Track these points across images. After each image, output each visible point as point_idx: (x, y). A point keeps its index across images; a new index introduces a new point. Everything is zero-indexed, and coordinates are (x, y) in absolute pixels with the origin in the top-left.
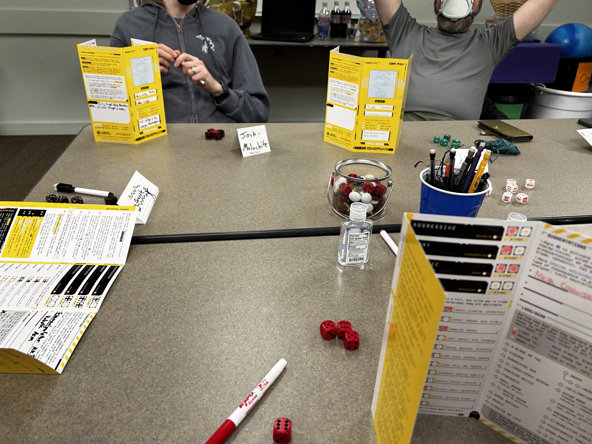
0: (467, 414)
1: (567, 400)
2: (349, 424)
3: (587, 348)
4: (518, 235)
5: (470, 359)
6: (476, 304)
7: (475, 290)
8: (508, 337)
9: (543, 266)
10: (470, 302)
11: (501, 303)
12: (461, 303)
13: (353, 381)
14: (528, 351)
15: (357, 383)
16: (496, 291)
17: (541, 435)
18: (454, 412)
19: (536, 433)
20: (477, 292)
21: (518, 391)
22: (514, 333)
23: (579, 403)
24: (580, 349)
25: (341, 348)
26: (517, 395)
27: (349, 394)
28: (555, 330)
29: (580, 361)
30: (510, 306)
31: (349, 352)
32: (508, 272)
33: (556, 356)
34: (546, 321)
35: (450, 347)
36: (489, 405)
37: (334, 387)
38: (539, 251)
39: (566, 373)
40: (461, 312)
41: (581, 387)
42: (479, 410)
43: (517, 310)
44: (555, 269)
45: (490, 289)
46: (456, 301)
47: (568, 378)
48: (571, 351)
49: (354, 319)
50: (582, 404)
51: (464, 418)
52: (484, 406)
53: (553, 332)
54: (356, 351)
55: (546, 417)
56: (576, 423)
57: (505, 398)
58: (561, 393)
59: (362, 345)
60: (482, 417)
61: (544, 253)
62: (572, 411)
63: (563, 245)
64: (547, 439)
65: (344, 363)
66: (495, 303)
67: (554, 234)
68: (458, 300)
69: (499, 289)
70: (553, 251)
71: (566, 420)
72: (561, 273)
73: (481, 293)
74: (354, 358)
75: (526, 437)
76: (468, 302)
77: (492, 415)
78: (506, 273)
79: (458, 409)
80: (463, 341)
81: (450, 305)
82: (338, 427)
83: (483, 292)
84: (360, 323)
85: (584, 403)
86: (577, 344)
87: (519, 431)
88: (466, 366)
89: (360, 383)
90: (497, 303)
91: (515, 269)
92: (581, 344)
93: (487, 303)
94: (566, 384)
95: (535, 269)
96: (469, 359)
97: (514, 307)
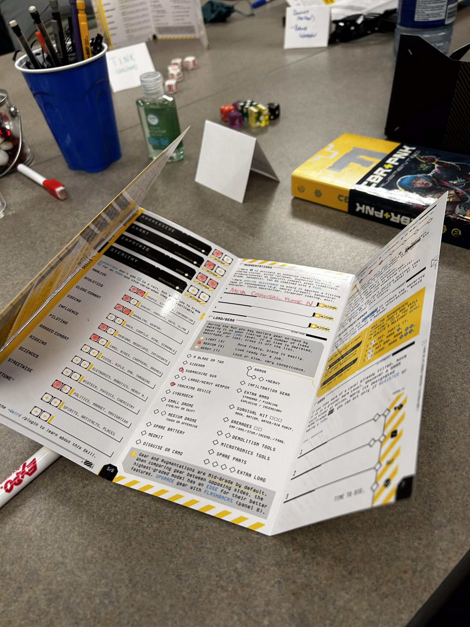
4: (221, 259)
5: (141, 364)
7: (173, 285)
8: (192, 349)
9: (238, 284)
11: (194, 311)
14: (212, 356)
21: (189, 408)
22: (199, 343)
23: (263, 399)
24: (265, 340)
26: (187, 414)
28: (242, 329)
29: (265, 352)
32: (207, 284)
33: (240, 353)
34: (235, 323)
35: (123, 337)
36: (140, 446)
39: (249, 369)
40: (152, 301)
41: (265, 380)
42: (119, 461)
43: (208, 321)
44: (248, 284)
45: (188, 291)
47: (252, 373)
48: (256, 345)
50: (266, 400)
51: (92, 473)
52: (132, 450)
53: (240, 331)
56: (258, 429)
57: (169, 425)
58: (242, 393)
60: (120, 473)
61: (240, 275)
62: (253, 412)
63: (255, 268)
68: (154, 287)
69: (195, 295)
70: (247, 273)
71: (245, 428)
72: (253, 285)
76: (163, 294)
77: (141, 461)
79: (89, 449)
83: (180, 291)
87: (175, 474)
88: (131, 372)
90: (190, 308)
91: (214, 285)
93: (181, 303)
94: (249, 380)
95: (231, 287)
96: (138, 363)
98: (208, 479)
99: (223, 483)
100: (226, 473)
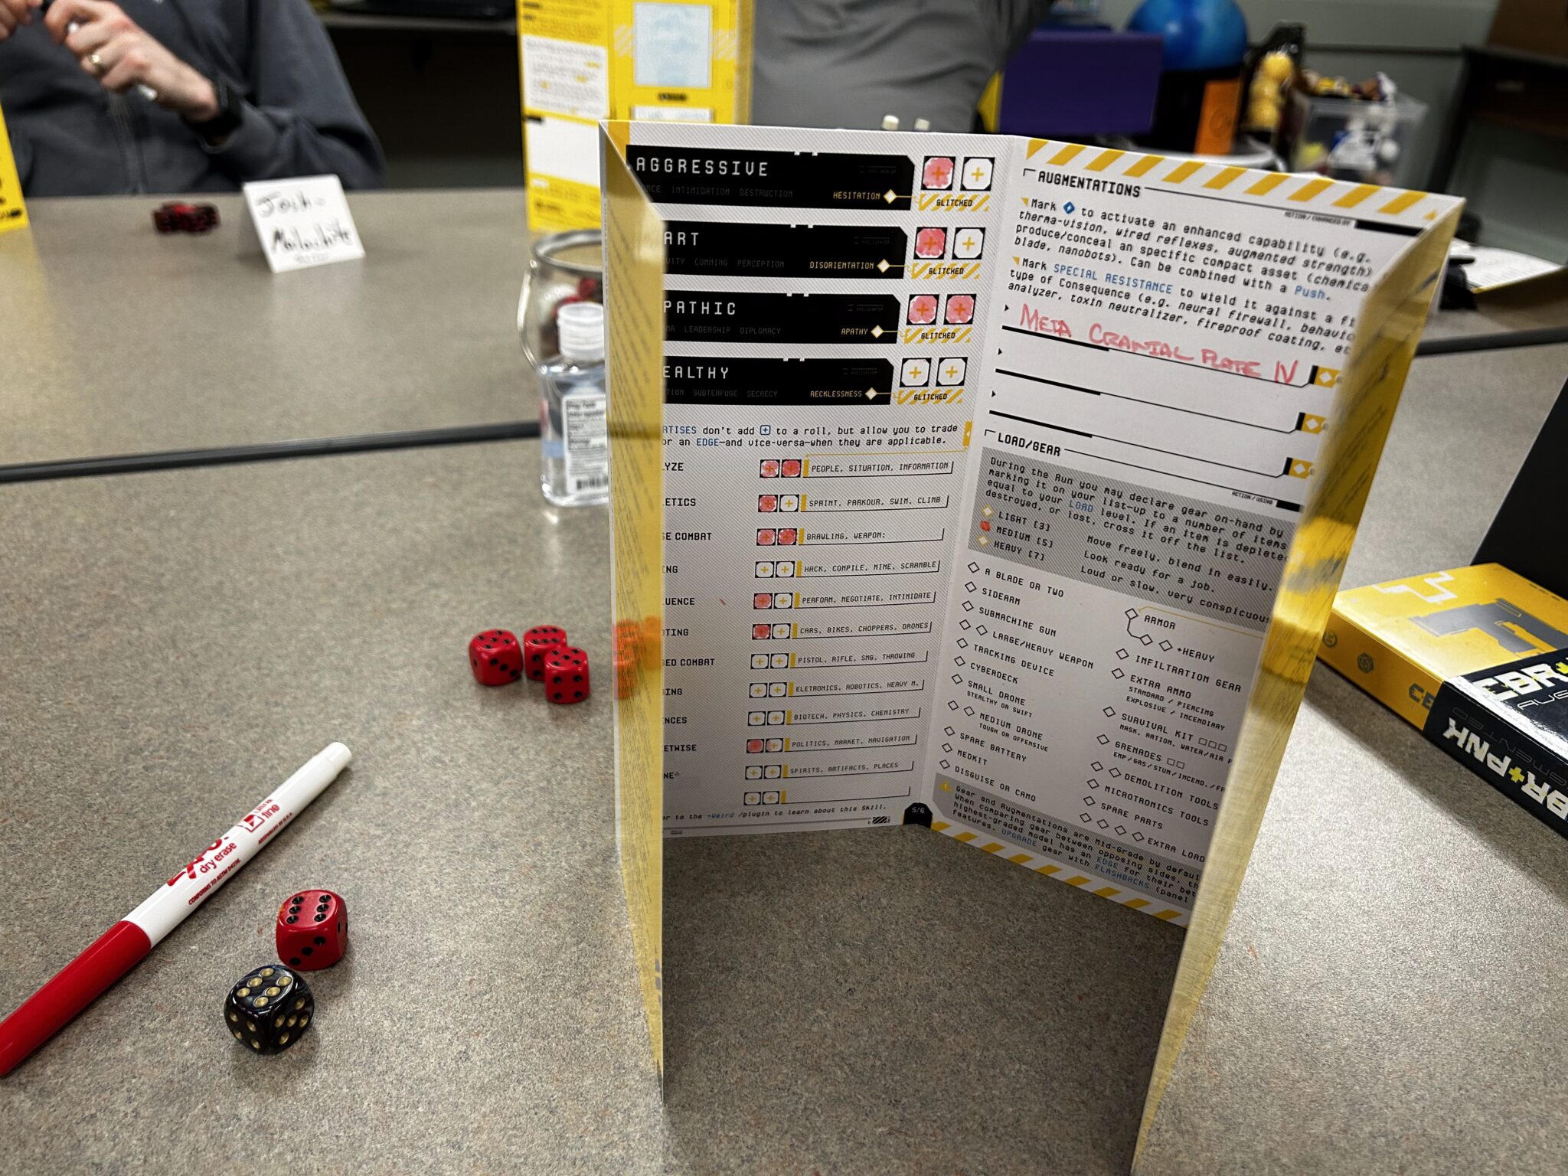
0: (897, 819)
1: (1144, 699)
2: (544, 890)
3: (1176, 520)
4: (957, 186)
5: (879, 632)
6: (869, 443)
7: (858, 394)
8: (974, 545)
9: (1036, 284)
10: (849, 437)
11: (940, 434)
12: (824, 443)
13: (565, 779)
14: (1029, 573)
15: (578, 782)
16: (920, 391)
17: (1092, 827)
18: (860, 813)
19: (1080, 823)
20: (865, 401)
21: (1018, 706)
22: (985, 526)
23: (1177, 698)
24: (1160, 524)
25: (536, 701)
26: (1017, 720)
27: (551, 813)
28: (1088, 486)
29: (1163, 566)
30: (967, 441)
31: (562, 710)
32: (946, 322)
33: (1099, 566)
34: (1064, 461)
35: (815, 600)
36: (951, 773)
37: (505, 801)
38: (1021, 235)
39: (1131, 615)
40: (829, 473)
41: (1175, 648)
42: (925, 796)
43: (986, 451)
44: (1069, 285)
45: (902, 385)
46: (809, 438)
47: (1140, 627)
48: (1136, 542)
49: (583, 629)
50: (1184, 700)
51: (890, 829)
52: (940, 778)
53: (1084, 491)
54: (583, 704)
55: (1097, 766)
56: (1176, 763)
57: (989, 738)
58: (1126, 682)
59: (602, 689)
60: (937, 817)
61: (1035, 238)
62: (1160, 728)
63: (1081, 197)
64: (1110, 834)
65: (542, 738)
66: (921, 436)
67: (1055, 170)
68: (812, 432)
69: (926, 385)
70: (1059, 227)
71: (1148, 761)
72: (1088, 293)
73: (877, 401)
74: (574, 722)
75: (1056, 846)
76: (843, 437)
77: (964, 801)
78: (940, 326)
79: (869, 803)
80: (850, 572)
81: (793, 452)
82: (507, 903)
83: (882, 400)
84: (599, 636)
85: (1189, 695)
86: (1151, 509)
87: (1034, 832)
88: (871, 658)
89: (586, 782)
90: (929, 434)
91: (965, 307)
92: (1160, 510)
93: (899, 436)
94: (1135, 648)
95: (1018, 299)
96: (874, 632)
97: (981, 442)
98: (1097, 848)
99: (1126, 856)
100: (1127, 840)
